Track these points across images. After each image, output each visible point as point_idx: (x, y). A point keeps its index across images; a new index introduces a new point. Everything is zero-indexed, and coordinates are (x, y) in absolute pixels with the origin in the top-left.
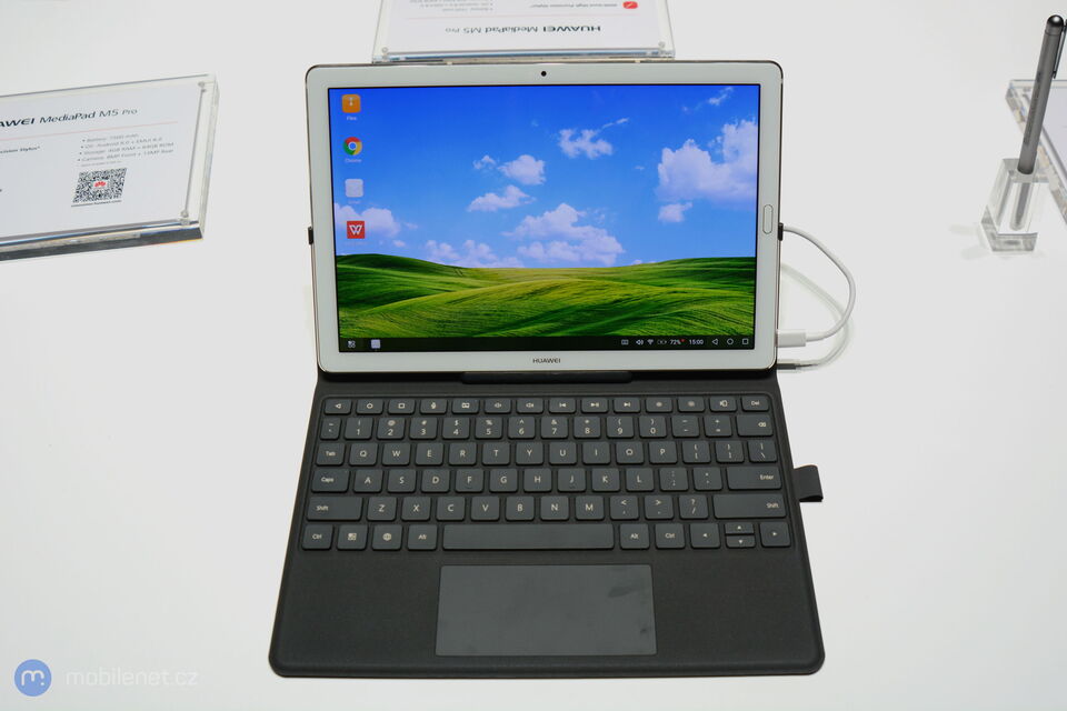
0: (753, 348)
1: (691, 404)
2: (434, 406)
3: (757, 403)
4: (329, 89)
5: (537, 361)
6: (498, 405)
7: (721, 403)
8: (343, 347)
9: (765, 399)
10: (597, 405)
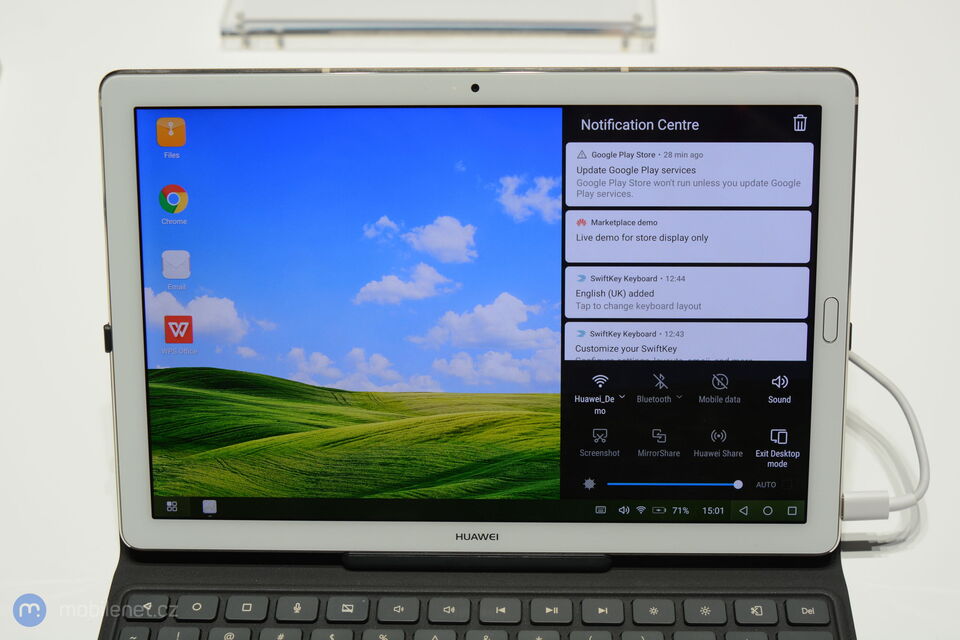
0: (804, 521)
1: (705, 611)
2: (297, 609)
3: (811, 611)
4: (136, 109)
5: (463, 537)
6: (399, 609)
7: (754, 611)
8: (159, 511)
9: (822, 604)
10: (556, 610)
